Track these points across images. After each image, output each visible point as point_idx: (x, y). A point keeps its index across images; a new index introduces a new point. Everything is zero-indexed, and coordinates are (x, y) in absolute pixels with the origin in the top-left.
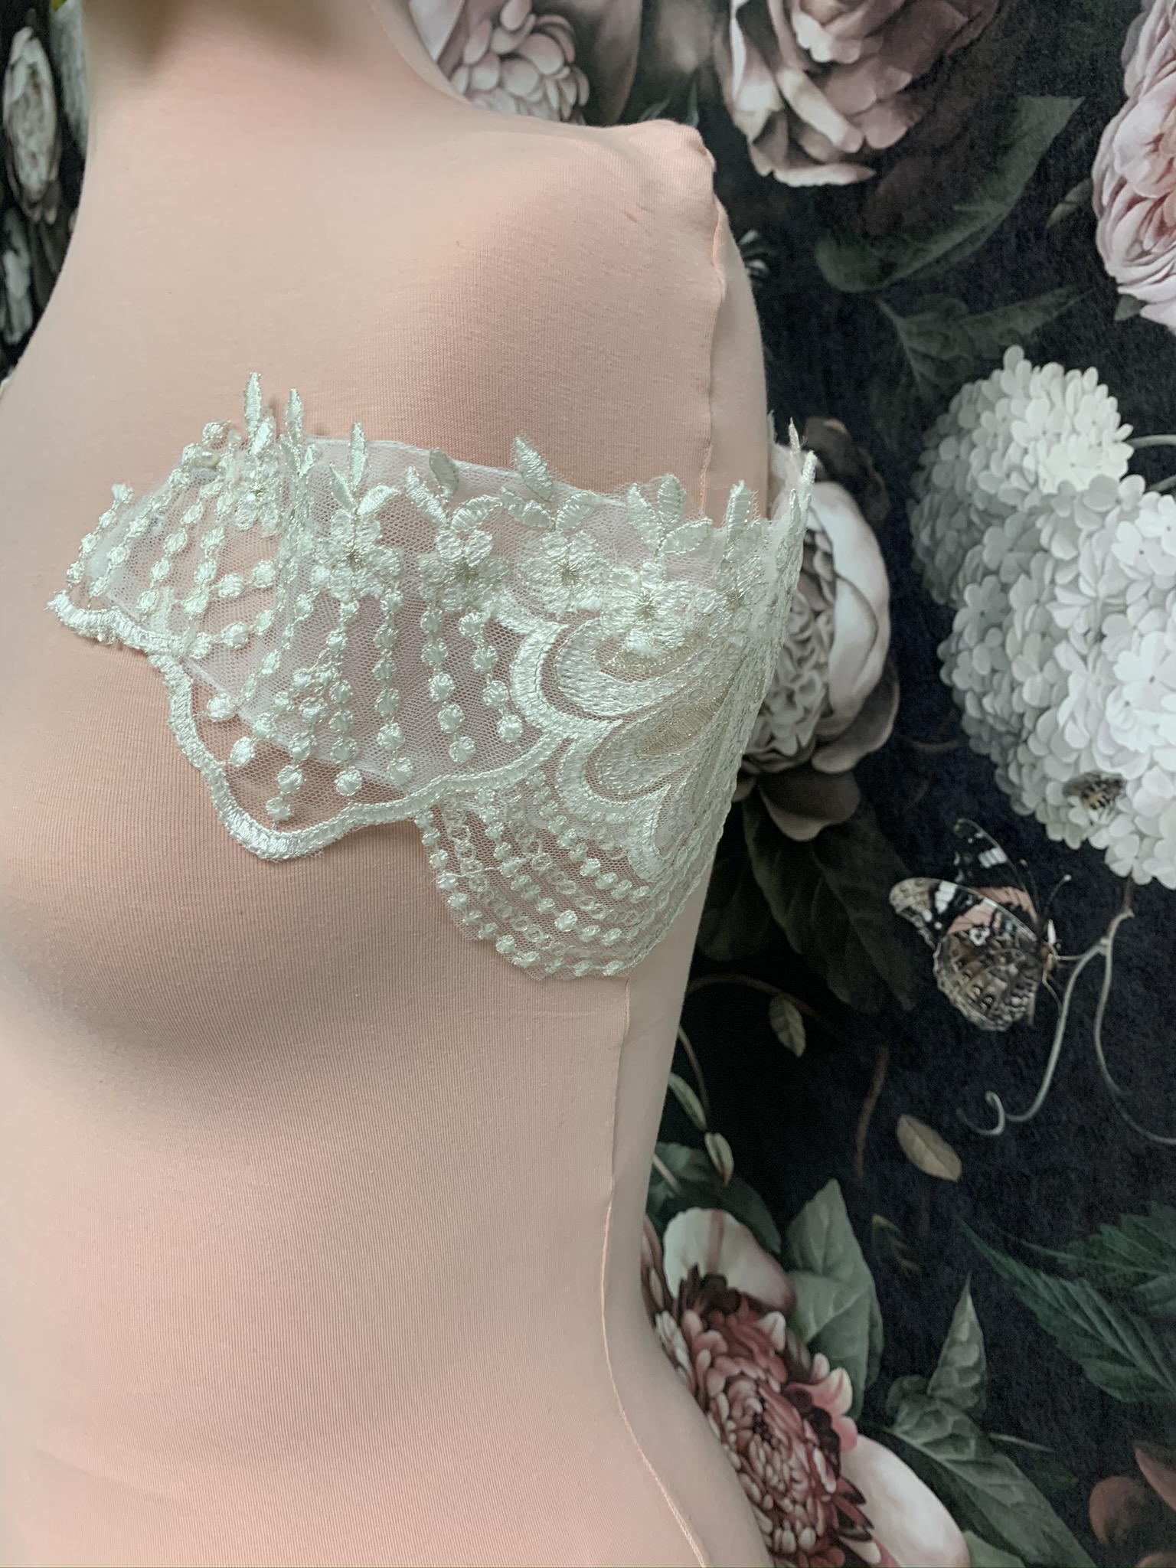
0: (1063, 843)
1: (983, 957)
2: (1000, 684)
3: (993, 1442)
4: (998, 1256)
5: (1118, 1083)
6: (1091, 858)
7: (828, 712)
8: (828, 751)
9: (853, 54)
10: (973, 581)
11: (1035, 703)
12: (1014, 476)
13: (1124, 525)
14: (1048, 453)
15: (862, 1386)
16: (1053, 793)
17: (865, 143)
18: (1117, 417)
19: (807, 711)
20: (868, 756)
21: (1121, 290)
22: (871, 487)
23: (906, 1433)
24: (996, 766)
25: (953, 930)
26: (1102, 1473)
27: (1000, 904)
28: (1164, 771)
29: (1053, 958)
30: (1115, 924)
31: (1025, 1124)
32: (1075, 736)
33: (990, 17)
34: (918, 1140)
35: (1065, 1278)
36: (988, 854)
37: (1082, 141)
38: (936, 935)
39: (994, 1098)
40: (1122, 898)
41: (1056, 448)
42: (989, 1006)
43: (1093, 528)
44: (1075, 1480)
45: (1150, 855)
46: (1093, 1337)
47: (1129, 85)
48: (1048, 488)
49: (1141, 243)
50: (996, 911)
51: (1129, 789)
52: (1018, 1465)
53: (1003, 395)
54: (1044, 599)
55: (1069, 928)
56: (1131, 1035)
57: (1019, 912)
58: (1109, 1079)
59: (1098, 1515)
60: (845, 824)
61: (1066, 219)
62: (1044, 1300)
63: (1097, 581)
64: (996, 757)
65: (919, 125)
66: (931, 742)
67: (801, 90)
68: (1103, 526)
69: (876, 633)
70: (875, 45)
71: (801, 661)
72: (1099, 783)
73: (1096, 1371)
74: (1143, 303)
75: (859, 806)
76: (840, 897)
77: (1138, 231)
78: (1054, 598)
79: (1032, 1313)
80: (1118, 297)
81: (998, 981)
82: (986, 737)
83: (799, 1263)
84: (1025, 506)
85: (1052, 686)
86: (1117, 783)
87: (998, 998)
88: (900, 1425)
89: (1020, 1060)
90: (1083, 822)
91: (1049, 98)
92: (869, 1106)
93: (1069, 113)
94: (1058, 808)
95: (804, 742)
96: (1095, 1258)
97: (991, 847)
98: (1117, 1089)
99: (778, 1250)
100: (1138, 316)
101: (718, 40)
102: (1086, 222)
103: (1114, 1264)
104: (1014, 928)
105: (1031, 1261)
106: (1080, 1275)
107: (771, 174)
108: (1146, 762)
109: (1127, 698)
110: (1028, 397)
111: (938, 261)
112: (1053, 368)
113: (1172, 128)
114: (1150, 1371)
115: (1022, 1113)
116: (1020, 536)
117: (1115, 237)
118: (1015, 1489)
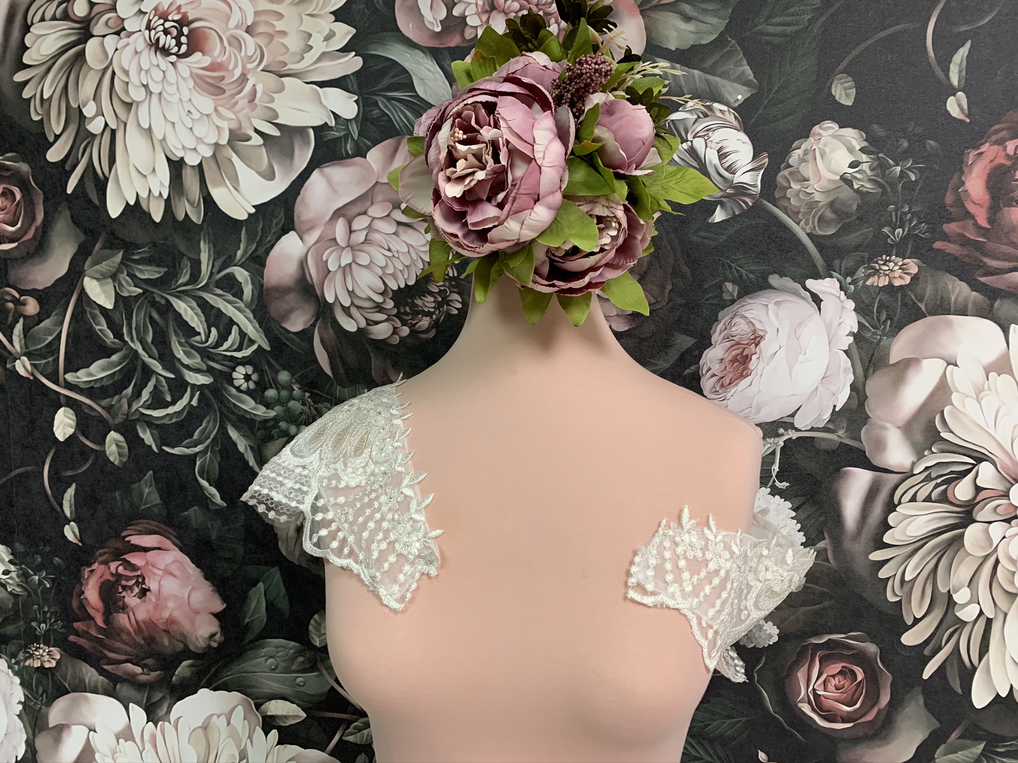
33: (665, 304)
37: (697, 352)
65: (635, 328)
77: (715, 385)
91: (686, 336)
102: (697, 376)
113: (726, 358)
114: (708, 759)
117: (707, 384)
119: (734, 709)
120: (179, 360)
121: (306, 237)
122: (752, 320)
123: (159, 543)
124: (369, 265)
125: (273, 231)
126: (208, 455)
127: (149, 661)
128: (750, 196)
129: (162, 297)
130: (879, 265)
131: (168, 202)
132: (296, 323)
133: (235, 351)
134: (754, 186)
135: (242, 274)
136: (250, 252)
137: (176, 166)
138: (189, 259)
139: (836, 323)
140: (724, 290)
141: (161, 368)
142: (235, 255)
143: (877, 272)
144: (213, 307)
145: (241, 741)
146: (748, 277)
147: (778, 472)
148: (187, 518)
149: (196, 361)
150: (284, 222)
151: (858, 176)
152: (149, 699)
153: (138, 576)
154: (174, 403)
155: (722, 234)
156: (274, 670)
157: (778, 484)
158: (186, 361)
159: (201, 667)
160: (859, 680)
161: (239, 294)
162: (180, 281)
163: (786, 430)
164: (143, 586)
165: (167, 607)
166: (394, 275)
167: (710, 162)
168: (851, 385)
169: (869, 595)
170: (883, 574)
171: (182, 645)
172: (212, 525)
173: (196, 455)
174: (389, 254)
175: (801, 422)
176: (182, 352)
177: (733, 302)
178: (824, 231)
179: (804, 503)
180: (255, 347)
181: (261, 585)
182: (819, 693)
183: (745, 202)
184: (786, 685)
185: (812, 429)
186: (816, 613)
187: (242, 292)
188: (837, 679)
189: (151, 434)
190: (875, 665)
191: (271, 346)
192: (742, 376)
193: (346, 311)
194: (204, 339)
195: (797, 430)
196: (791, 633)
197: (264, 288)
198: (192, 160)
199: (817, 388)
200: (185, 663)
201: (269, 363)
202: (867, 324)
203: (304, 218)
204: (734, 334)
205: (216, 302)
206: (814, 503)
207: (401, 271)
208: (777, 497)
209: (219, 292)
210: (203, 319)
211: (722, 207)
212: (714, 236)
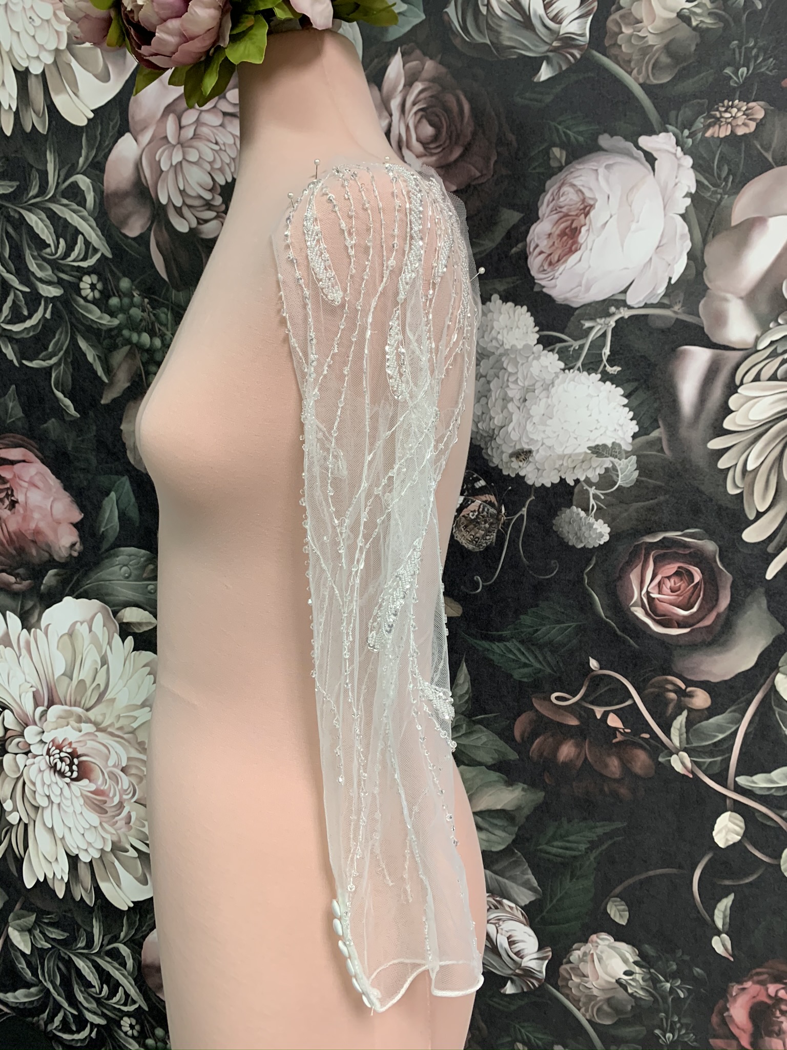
0: (509, 475)
1: (475, 523)
2: (485, 418)
3: (474, 721)
4: (478, 642)
5: (527, 560)
6: (519, 480)
11: (499, 424)
12: (494, 341)
13: (535, 362)
14: (508, 333)
16: (505, 457)
18: (533, 324)
21: (536, 281)
24: (483, 449)
25: (461, 515)
26: (519, 715)
27: (482, 501)
28: (547, 446)
29: (503, 519)
30: (528, 502)
31: (490, 585)
32: (514, 436)
33: (490, 177)
35: (506, 641)
36: (479, 483)
37: (523, 228)
39: (478, 578)
40: (531, 492)
41: (510, 333)
42: (477, 542)
43: (524, 362)
44: (508, 722)
45: (541, 476)
46: (517, 661)
47: (540, 214)
48: (507, 347)
49: (543, 267)
50: (481, 504)
51: (534, 454)
52: (484, 726)
53: (490, 311)
54: (504, 386)
55: (510, 506)
56: (533, 542)
57: (491, 504)
58: (524, 560)
59: (517, 734)
61: (517, 253)
62: (497, 653)
63: (525, 380)
64: (483, 446)
68: (527, 361)
70: (440, 171)
72: (523, 452)
73: (517, 674)
74: (544, 287)
77: (542, 263)
78: (508, 386)
79: (492, 660)
80: (535, 283)
81: (481, 531)
82: (479, 438)
84: (498, 353)
85: (506, 418)
86: (530, 452)
87: (481, 538)
89: (489, 560)
90: (516, 467)
91: (512, 211)
93: (518, 218)
94: (507, 463)
96: (518, 629)
97: (480, 480)
98: (527, 563)
100: (542, 291)
102: (524, 256)
103: (525, 629)
104: (488, 510)
105: (492, 639)
106: (512, 638)
108: (540, 444)
109: (534, 421)
110: (500, 313)
112: (510, 304)
113: (554, 232)
114: (538, 666)
115: (489, 581)
116: (495, 364)
117: (535, 263)
118: (483, 737)
119: (563, 613)
120: (33, 273)
121: (140, 138)
122: (581, 188)
123: (24, 455)
124: (198, 161)
125: (110, 134)
126: (62, 367)
127: (21, 571)
128: (577, 47)
129: (16, 211)
130: (720, 112)
131: (17, 114)
132: (134, 229)
133: (82, 260)
134: (582, 35)
135: (84, 182)
136: (90, 159)
137: (22, 76)
138: (38, 170)
139: (671, 185)
140: (551, 156)
141: (18, 282)
142: (78, 163)
143: (717, 121)
144: (60, 218)
145: (101, 647)
146: (577, 141)
147: (609, 356)
148: (46, 431)
149: (47, 273)
150: (120, 125)
151: (698, 10)
152: (22, 607)
153: (8, 489)
154: (30, 316)
155: (548, 94)
156: (127, 578)
157: (609, 368)
158: (39, 274)
159: (64, 576)
160: (696, 580)
161: (82, 203)
162: (31, 194)
163: (618, 308)
164: (13, 498)
165: (33, 518)
166: (221, 170)
167: (535, 12)
168: (688, 254)
169: (707, 488)
170: (722, 464)
171: (47, 555)
172: (68, 436)
173: (51, 367)
174: (216, 147)
175: (635, 299)
176: (35, 265)
177: (561, 169)
178: (658, 79)
179: (636, 390)
180: (98, 256)
181: (113, 495)
182: (653, 595)
183: (573, 55)
184: (618, 588)
185: (646, 306)
186: (650, 509)
187: (85, 200)
188: (672, 580)
189: (13, 348)
190: (714, 565)
191: (113, 254)
192: (571, 252)
193: (179, 211)
194: (54, 251)
195: (630, 308)
196: (623, 531)
197: (105, 194)
198: (36, 69)
199: (651, 259)
200: (51, 572)
201: (112, 271)
202: (706, 183)
203: (137, 118)
204: (562, 204)
205: (62, 212)
206: (648, 388)
207: (228, 164)
208: (608, 383)
209: (65, 201)
210: (52, 230)
211: (548, 63)
212: (539, 96)
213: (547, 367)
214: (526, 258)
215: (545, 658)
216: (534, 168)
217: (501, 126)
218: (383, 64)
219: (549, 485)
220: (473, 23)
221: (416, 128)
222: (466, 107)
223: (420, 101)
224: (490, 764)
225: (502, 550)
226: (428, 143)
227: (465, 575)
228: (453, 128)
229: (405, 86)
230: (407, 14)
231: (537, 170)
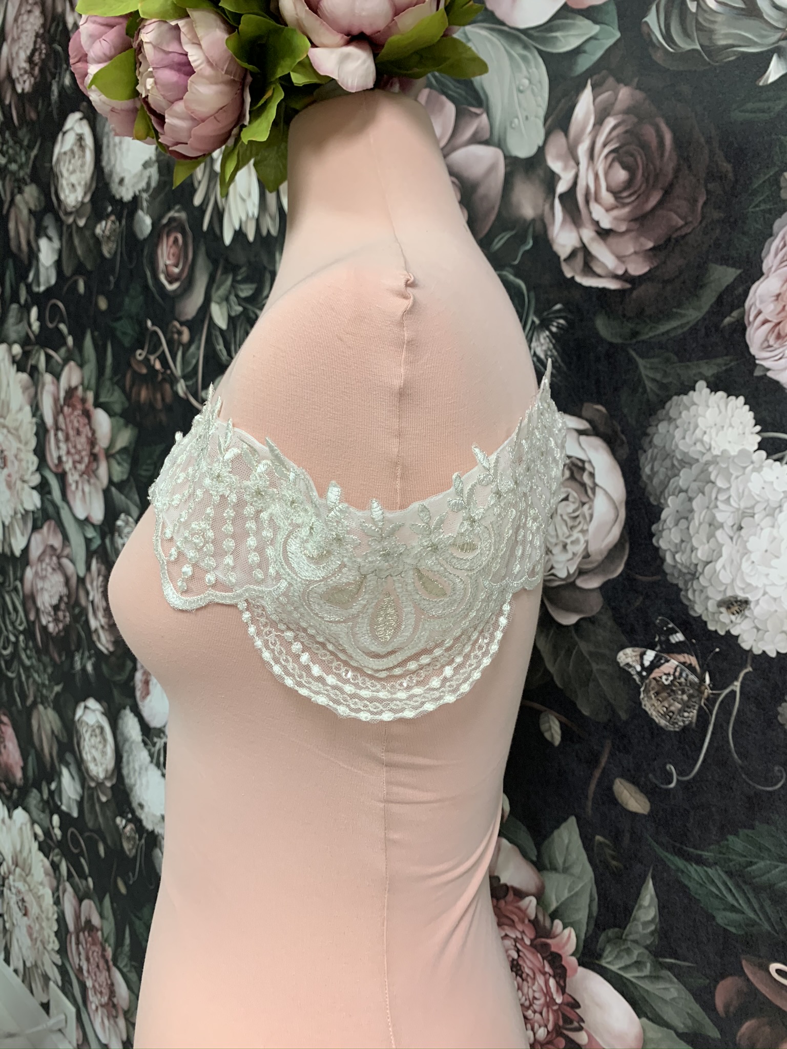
0: (716, 631)
1: (669, 691)
2: (685, 548)
3: (660, 963)
4: (669, 856)
5: (740, 758)
6: (731, 640)
7: (587, 556)
8: (586, 577)
9: (623, 228)
10: (673, 494)
11: (704, 559)
12: (698, 444)
13: (755, 474)
14: (717, 434)
15: (583, 937)
16: (712, 606)
17: (626, 271)
18: (753, 422)
19: (574, 554)
20: (609, 581)
21: (757, 362)
22: (619, 441)
23: (608, 963)
24: (681, 590)
25: (652, 676)
26: (723, 976)
27: (680, 663)
28: (771, 597)
29: (708, 692)
30: (742, 675)
31: (688, 782)
32: (725, 577)
33: (696, 225)
34: (625, 792)
35: (706, 866)
36: (674, 636)
37: (740, 290)
38: (643, 678)
39: (671, 768)
40: (746, 661)
41: (721, 433)
42: (671, 717)
43: (739, 474)
44: (708, 981)
45: (762, 639)
46: (721, 899)
47: (765, 268)
48: (716, 452)
49: (768, 341)
50: (677, 666)
51: (752, 605)
52: (675, 976)
53: (694, 404)
54: (711, 507)
55: (717, 676)
56: (749, 733)
57: (691, 667)
58: (735, 756)
59: (720, 1002)
60: (593, 617)
61: (731, 324)
62: (694, 879)
63: (740, 500)
64: (681, 585)
65: (657, 268)
66: (646, 576)
67: (593, 239)
68: (744, 474)
69: (617, 516)
70: (635, 226)
71: (572, 528)
72: (736, 602)
73: (722, 918)
74: (768, 370)
75: (602, 608)
76: (588, 657)
77: (767, 336)
78: (716, 507)
79: (687, 887)
80: (756, 365)
81: (676, 704)
82: (676, 575)
83: (548, 866)
84: (703, 460)
85: (714, 551)
86: (746, 602)
87: (676, 713)
88: (605, 958)
89: (687, 747)
90: (727, 621)
91: (725, 267)
92: (597, 774)
93: (734, 276)
94: (714, 614)
95: (572, 571)
96: (724, 854)
97: (676, 632)
98: (740, 762)
99: (534, 859)
100: (765, 375)
101: (547, 207)
102: (741, 328)
103: (734, 857)
104: (687, 675)
105: (688, 858)
106: (716, 864)
107: (573, 278)
108: (761, 592)
109: (753, 559)
110: (708, 406)
111: (663, 334)
112: (721, 394)
113: (785, 291)
114: (752, 915)
115: (688, 775)
116: (699, 475)
117: (755, 337)
118: (672, 990)
140: (783, 184)
211: (779, 56)
212: (765, 105)
213: (772, 483)
214: (744, 329)
215: (762, 907)
216: (757, 206)
217: (712, 153)
218: (570, 104)
219: (773, 655)
220: (679, 28)
221: (606, 174)
222: (668, 138)
223: (612, 140)
224: (680, 1031)
225: (705, 736)
226: (621, 192)
227: (655, 759)
228: (651, 167)
229: (594, 125)
230: (599, 37)
231: (763, 207)
